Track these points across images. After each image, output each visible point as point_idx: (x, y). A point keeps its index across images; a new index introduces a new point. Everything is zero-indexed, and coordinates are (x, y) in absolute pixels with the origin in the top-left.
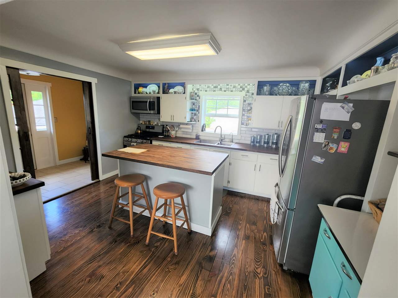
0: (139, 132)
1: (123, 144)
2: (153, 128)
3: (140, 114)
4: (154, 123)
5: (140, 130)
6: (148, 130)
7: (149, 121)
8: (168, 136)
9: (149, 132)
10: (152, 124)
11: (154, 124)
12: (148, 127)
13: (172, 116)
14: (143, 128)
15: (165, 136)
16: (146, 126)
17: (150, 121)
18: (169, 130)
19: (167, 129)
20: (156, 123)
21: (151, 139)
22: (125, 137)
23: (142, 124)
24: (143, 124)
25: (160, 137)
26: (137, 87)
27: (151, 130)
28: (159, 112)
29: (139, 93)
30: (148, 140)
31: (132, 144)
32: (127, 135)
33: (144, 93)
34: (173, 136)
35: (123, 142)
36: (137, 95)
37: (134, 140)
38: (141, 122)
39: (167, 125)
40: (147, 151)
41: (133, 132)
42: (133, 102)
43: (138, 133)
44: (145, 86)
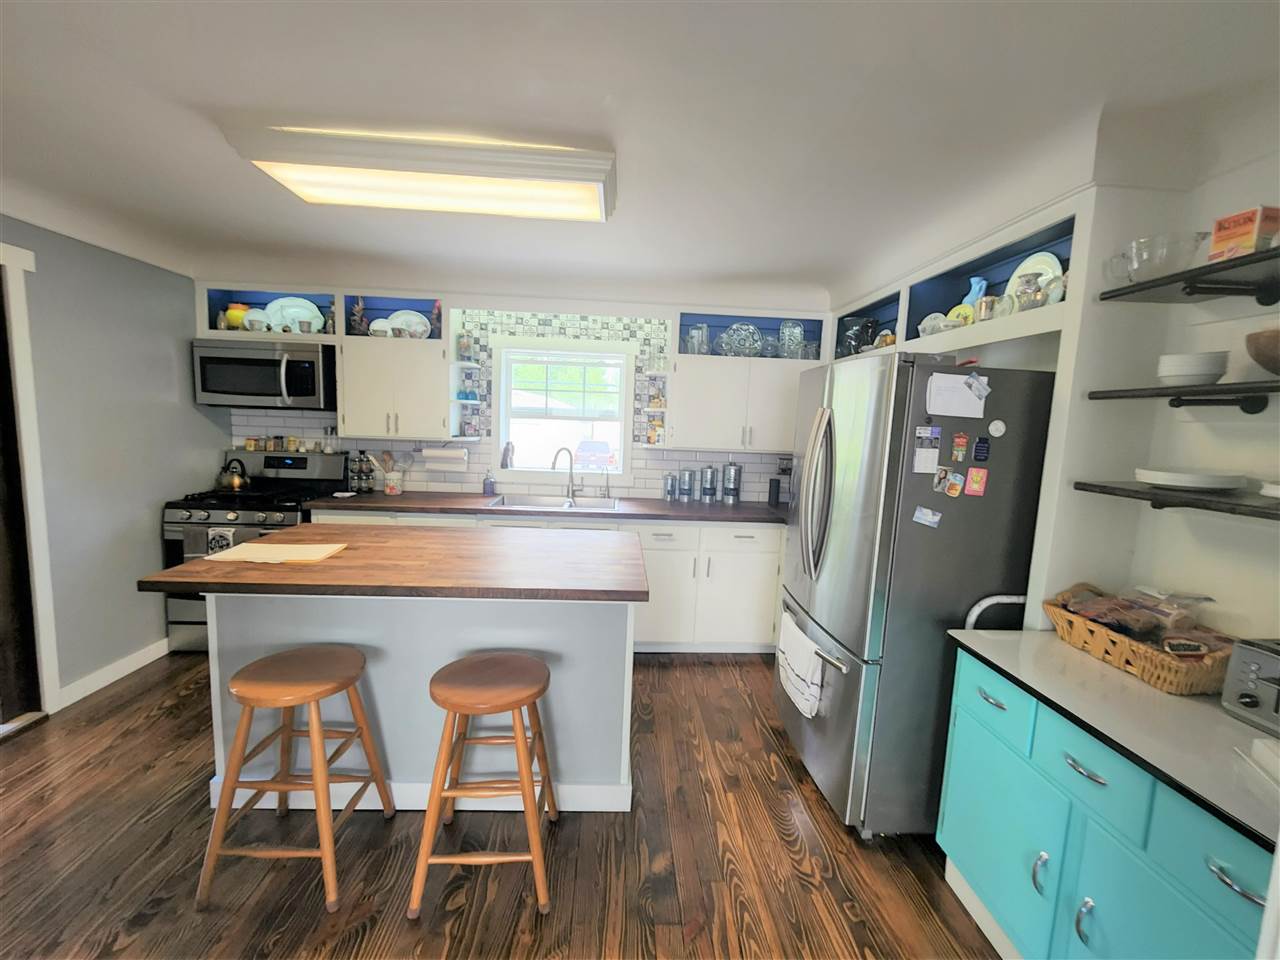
0: (237, 481)
1: (158, 542)
2: (300, 462)
3: (233, 411)
4: (302, 443)
5: (242, 475)
6: (271, 473)
7: (279, 438)
8: (370, 491)
9: (277, 481)
10: (292, 448)
11: (302, 450)
12: (271, 462)
13: (388, 417)
14: (255, 466)
15: (359, 491)
16: (266, 458)
17: (282, 438)
18: (372, 471)
19: (364, 467)
20: (310, 445)
21: (306, 505)
22: (170, 505)
23: (242, 449)
24: (252, 449)
25: (343, 498)
26: (220, 302)
27: (285, 473)
28: (331, 404)
29: (231, 328)
30: (293, 509)
31: (212, 532)
32: (182, 497)
33: (256, 327)
34: (392, 488)
35: (163, 530)
36: (221, 334)
37: (217, 515)
38: (237, 442)
39: (362, 452)
40: (346, 549)
41: (204, 485)
42: (205, 361)
43: (231, 487)
44: (258, 302)
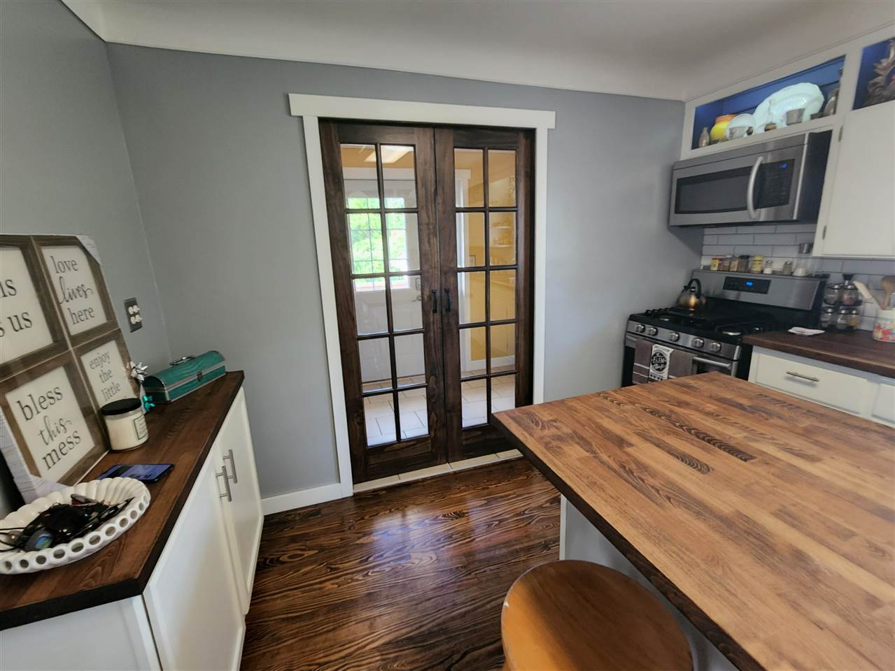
0: (693, 300)
1: (622, 346)
2: (762, 286)
3: (707, 231)
4: (769, 264)
5: (698, 296)
6: (732, 295)
7: (745, 258)
8: (850, 330)
9: (737, 304)
10: (757, 268)
11: (768, 271)
12: (731, 283)
14: (713, 285)
15: (831, 329)
16: (727, 278)
17: (748, 257)
18: (858, 302)
19: (846, 297)
20: (778, 265)
21: (749, 338)
22: (633, 318)
23: (707, 268)
24: (716, 269)
25: (802, 336)
26: (706, 118)
27: (747, 297)
28: (810, 213)
29: (711, 143)
31: (656, 348)
32: (644, 311)
33: (737, 134)
34: (887, 332)
35: (625, 338)
36: (704, 150)
37: (665, 334)
38: (705, 261)
39: (848, 277)
41: (665, 302)
42: (682, 182)
43: (687, 306)
44: (743, 103)
